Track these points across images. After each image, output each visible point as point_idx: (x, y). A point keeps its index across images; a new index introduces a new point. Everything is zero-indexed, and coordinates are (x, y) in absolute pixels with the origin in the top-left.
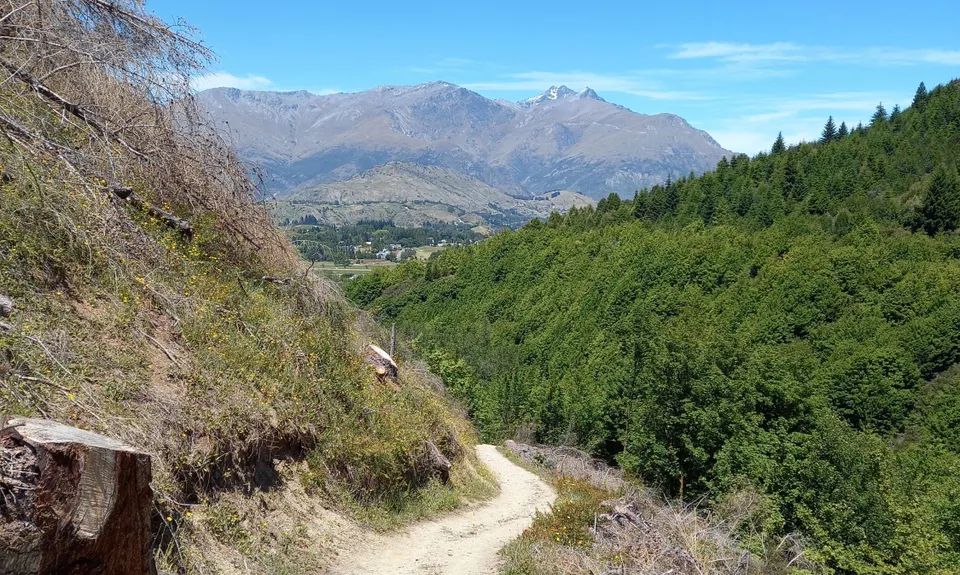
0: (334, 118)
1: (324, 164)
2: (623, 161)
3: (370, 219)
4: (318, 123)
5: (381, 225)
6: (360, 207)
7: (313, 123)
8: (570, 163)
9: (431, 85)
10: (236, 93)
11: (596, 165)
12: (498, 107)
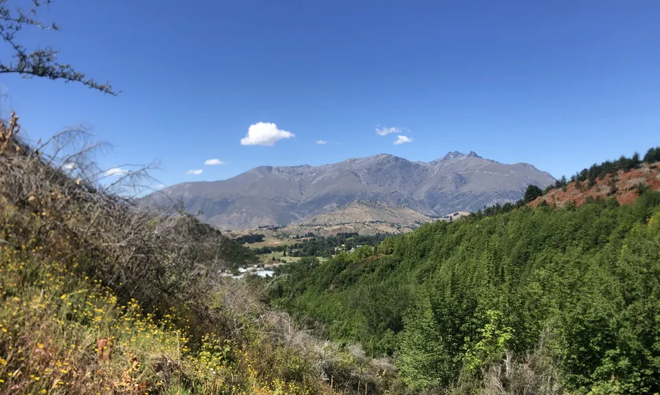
0: (324, 178)
1: (318, 203)
2: (496, 192)
3: (344, 232)
4: (314, 182)
5: (351, 235)
6: (338, 227)
7: (311, 182)
8: (464, 195)
9: (378, 156)
10: (270, 168)
11: (480, 196)
12: (417, 166)
